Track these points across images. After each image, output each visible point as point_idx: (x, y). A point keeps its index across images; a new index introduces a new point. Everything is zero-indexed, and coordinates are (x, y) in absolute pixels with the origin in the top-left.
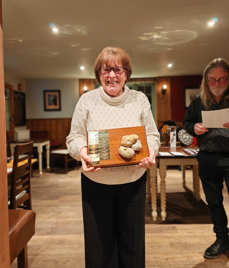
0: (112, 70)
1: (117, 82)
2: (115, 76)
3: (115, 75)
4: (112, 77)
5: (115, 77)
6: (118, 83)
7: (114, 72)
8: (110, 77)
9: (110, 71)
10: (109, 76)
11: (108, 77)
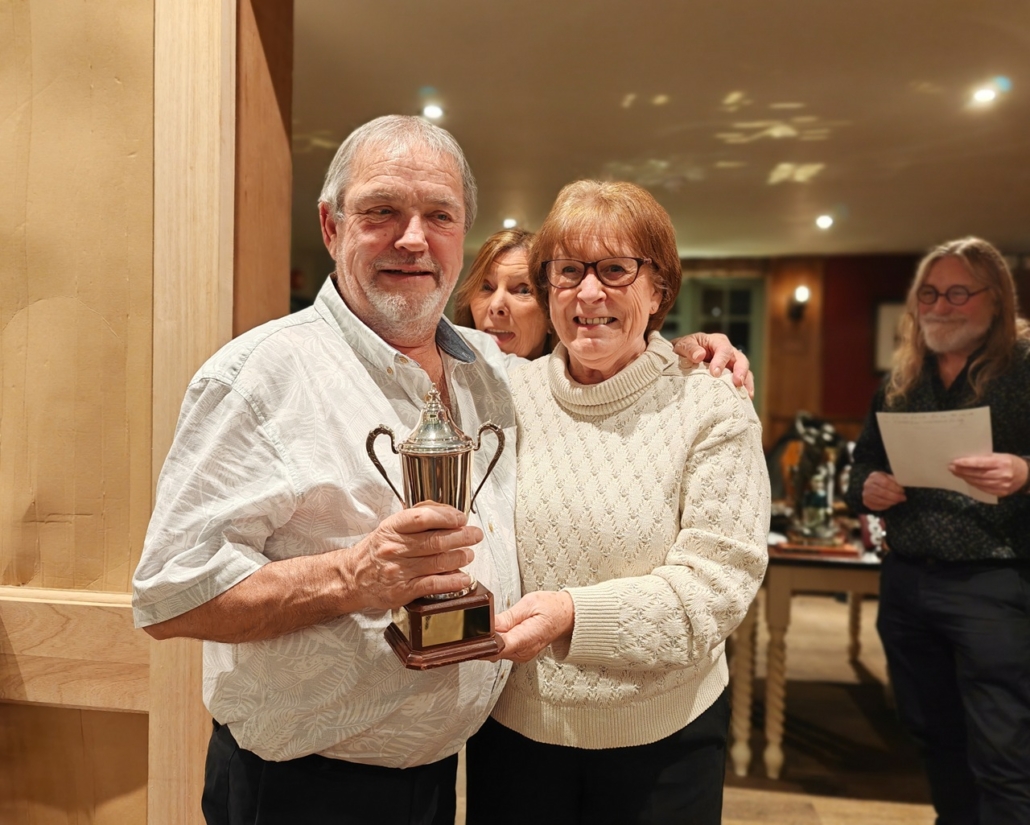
0: (591, 269)
1: (612, 320)
2: (602, 294)
3: (604, 291)
4: (589, 299)
5: (601, 300)
6: (615, 323)
7: (599, 279)
8: (582, 301)
9: (583, 278)
10: (580, 295)
11: (576, 299)
